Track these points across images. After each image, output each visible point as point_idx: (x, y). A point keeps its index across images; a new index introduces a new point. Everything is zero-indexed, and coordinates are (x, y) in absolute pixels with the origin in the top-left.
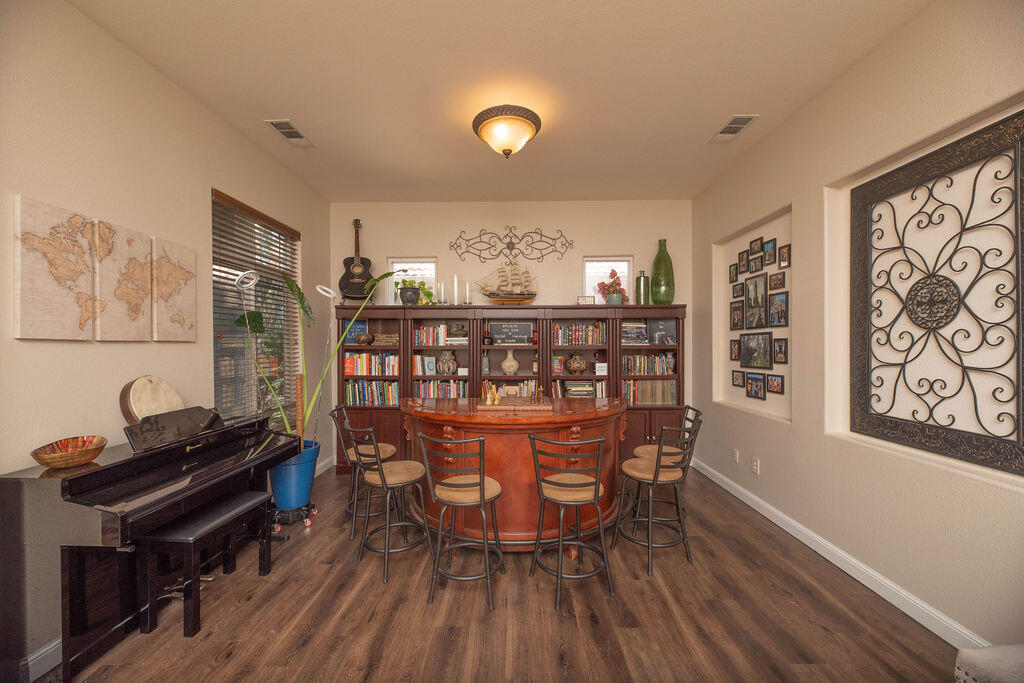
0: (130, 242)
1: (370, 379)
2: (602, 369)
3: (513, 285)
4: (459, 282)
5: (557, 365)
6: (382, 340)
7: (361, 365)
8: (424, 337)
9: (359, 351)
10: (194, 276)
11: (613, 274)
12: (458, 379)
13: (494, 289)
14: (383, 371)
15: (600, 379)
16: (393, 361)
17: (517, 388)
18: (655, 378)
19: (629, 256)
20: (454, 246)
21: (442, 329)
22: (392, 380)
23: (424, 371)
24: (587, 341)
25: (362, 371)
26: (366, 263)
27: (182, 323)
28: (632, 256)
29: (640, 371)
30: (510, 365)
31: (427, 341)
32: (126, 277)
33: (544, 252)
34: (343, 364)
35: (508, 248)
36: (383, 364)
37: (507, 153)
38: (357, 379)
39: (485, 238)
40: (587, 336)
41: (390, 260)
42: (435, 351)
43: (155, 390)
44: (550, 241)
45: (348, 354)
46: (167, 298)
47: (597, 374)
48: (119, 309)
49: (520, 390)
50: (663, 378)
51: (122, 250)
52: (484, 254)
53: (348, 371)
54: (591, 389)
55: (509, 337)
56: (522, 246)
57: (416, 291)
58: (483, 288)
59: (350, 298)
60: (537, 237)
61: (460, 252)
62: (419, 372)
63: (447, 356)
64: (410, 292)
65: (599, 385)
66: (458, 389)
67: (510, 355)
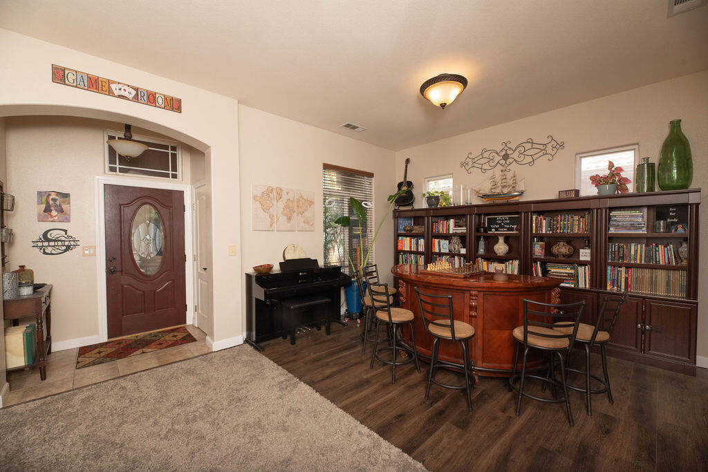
0: (287, 193)
1: (411, 252)
2: (585, 255)
3: (503, 187)
4: (463, 189)
5: (538, 250)
6: (417, 230)
7: (406, 244)
8: (441, 227)
9: (407, 236)
10: (313, 203)
11: (611, 165)
12: (460, 255)
13: (487, 191)
14: (417, 249)
15: (583, 264)
16: (422, 242)
17: (503, 265)
18: (658, 267)
19: (635, 144)
20: (464, 164)
21: (452, 222)
22: (421, 253)
23: (440, 250)
24: (572, 230)
25: (407, 248)
26: (410, 184)
27: (308, 223)
28: (638, 144)
29: (636, 259)
30: (501, 248)
31: (443, 230)
32: (287, 207)
33: (535, 157)
34: (397, 243)
35: (503, 159)
36: (417, 244)
37: (443, 105)
38: (405, 252)
39: (486, 155)
40: (572, 225)
41: (426, 180)
42: (447, 237)
43: (295, 250)
44: (541, 147)
45: (400, 238)
46: (302, 213)
47: (581, 259)
48: (283, 219)
49: (506, 267)
50: (667, 268)
51: (285, 197)
52: (484, 167)
53: (399, 247)
54: (572, 271)
55: (502, 227)
56: (515, 156)
57: (437, 198)
58: (477, 192)
59: (402, 206)
60: (528, 146)
61: (467, 168)
62: (437, 250)
63: (455, 240)
64: (433, 199)
65: (581, 270)
66: (460, 263)
67: (501, 240)
